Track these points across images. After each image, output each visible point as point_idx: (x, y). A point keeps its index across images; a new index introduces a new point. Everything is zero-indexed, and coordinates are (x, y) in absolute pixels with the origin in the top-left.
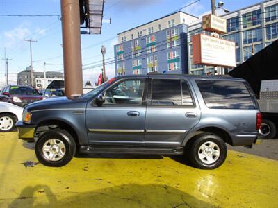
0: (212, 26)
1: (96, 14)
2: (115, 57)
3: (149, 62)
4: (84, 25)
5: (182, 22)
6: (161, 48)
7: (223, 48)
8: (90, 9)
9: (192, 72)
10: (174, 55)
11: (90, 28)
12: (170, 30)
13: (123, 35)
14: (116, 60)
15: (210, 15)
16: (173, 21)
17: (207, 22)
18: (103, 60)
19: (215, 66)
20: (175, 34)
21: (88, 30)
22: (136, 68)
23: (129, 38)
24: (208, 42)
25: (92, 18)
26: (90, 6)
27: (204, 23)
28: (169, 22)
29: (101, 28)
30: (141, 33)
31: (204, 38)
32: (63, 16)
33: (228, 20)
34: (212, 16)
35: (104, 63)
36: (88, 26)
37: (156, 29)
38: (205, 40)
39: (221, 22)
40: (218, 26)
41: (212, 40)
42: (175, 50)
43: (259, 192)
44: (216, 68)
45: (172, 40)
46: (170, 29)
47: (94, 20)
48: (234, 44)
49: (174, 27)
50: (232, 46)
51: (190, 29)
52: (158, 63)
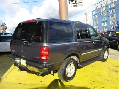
2: (93, 17)
3: (111, 18)
4: (74, 2)
11: (76, 3)
13: (96, 5)
18: (87, 18)
22: (104, 22)
23: (100, 7)
29: (82, 2)
30: (106, 3)
52: (116, 19)
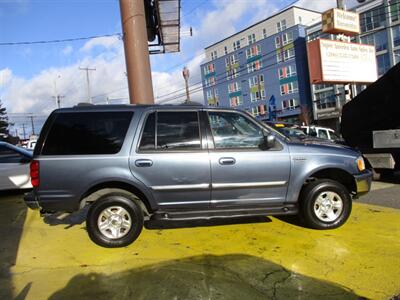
0: (337, 26)
1: (171, 26)
2: (203, 81)
3: (252, 84)
4: (156, 42)
5: (297, 22)
6: (268, 63)
7: (356, 57)
8: (162, 19)
9: (317, 94)
10: (288, 72)
11: (163, 44)
12: (280, 36)
13: (212, 50)
14: (204, 86)
15: (332, 10)
16: (284, 22)
17: (329, 21)
18: (187, 88)
19: (345, 83)
20: (288, 40)
21: (161, 48)
22: (233, 95)
23: (221, 53)
24: (332, 50)
25: (166, 31)
26: (161, 15)
27: (324, 22)
28: (279, 24)
29: (179, 43)
30: (238, 43)
31: (324, 45)
32: (124, 34)
33: (361, 14)
34: (336, 11)
35: (187, 92)
36: (161, 43)
37: (260, 37)
38: (327, 47)
39: (351, 18)
40: (347, 25)
41: (337, 47)
42: (289, 64)
43: (390, 255)
44: (347, 87)
45: (285, 49)
46: (280, 34)
47: (168, 33)
48: (373, 48)
49: (286, 30)
50: (371, 51)
51: (309, 31)
52: (266, 86)
